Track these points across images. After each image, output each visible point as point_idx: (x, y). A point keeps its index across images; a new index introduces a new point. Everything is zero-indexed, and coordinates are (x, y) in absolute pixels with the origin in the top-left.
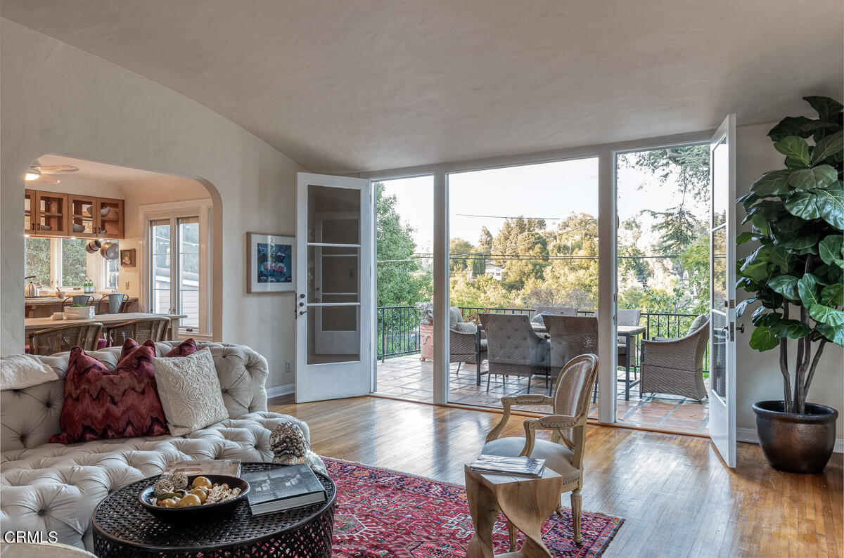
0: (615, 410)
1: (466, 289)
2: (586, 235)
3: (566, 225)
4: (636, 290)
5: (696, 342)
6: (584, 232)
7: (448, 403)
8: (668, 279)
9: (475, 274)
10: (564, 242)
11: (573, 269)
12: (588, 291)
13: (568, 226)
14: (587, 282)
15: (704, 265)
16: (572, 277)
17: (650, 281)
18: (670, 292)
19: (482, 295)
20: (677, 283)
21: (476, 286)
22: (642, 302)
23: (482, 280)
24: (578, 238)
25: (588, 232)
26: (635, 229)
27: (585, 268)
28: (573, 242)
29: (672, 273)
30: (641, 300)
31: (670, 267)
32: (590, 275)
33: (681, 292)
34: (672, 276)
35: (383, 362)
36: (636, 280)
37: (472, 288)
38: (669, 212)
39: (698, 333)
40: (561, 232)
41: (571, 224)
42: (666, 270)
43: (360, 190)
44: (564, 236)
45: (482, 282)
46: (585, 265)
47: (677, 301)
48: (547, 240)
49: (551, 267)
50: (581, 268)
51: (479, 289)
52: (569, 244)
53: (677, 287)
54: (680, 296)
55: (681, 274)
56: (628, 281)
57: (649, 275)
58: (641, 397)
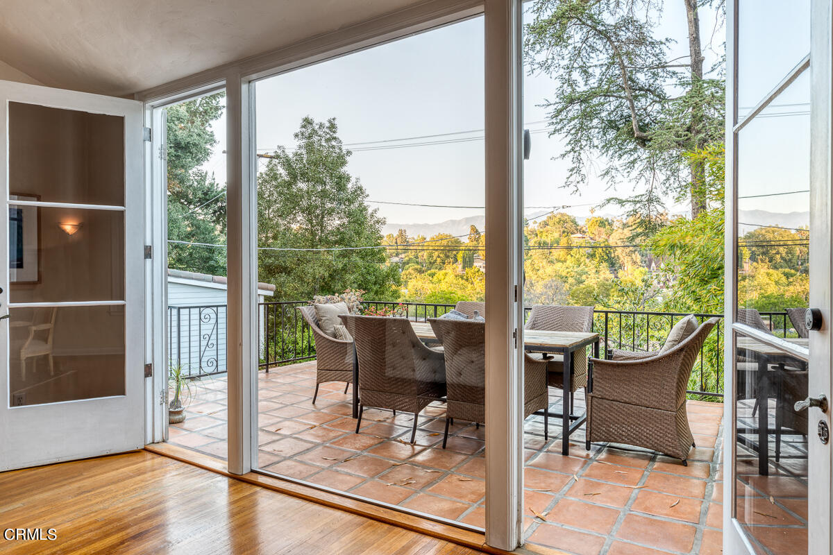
0: (519, 521)
1: (454, 281)
2: (564, 232)
3: (546, 224)
4: (607, 280)
5: (677, 365)
6: (562, 230)
7: (253, 471)
8: (637, 271)
9: (464, 268)
10: (544, 239)
11: (551, 262)
12: (565, 282)
13: (548, 225)
14: (564, 274)
15: (681, 248)
16: (549, 270)
17: (621, 273)
18: (639, 283)
19: (470, 286)
20: (645, 274)
21: (465, 277)
22: (613, 292)
23: (470, 273)
24: (556, 235)
25: (566, 230)
26: (608, 227)
27: (562, 262)
28: (552, 238)
29: (640, 266)
30: (612, 290)
31: (638, 261)
32: (567, 268)
33: (649, 282)
34: (641, 269)
35: (267, 371)
36: (608, 272)
37: (460, 279)
38: (637, 199)
39: (681, 350)
40: (541, 230)
41: (551, 223)
42: (635, 263)
43: (122, 118)
44: (544, 234)
45: (470, 274)
46: (563, 259)
47: (646, 291)
48: (529, 237)
49: (530, 261)
50: (558, 261)
51: (467, 280)
52: (548, 241)
53: (646, 278)
54: (648, 286)
55: (649, 266)
56: (601, 273)
57: (620, 267)
58: (588, 448)
